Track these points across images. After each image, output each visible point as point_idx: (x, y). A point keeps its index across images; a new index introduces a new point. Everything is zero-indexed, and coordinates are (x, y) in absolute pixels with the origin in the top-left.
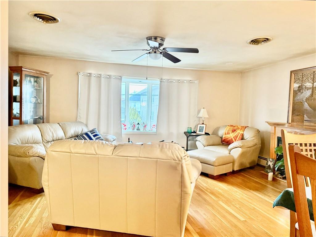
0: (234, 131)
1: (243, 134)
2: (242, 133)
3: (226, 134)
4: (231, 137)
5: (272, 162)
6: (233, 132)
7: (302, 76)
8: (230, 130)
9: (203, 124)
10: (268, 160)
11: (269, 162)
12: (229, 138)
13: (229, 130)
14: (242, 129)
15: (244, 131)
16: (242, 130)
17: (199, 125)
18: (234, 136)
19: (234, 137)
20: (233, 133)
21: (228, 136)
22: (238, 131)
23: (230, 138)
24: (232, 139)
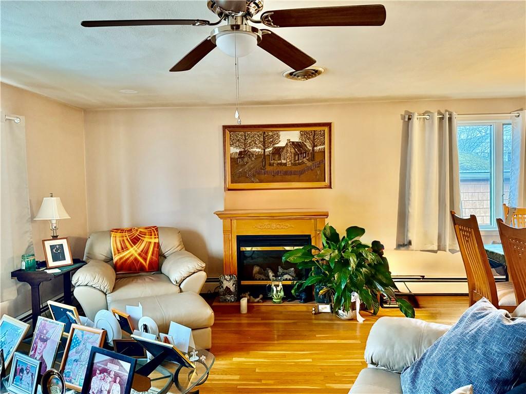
0: (135, 241)
1: (158, 243)
2: (156, 241)
3: (118, 251)
4: (132, 255)
5: (232, 281)
6: (135, 243)
7: (245, 136)
8: (126, 241)
9: (55, 238)
10: (222, 280)
11: (225, 282)
12: (128, 259)
13: (123, 240)
14: (153, 234)
15: (158, 238)
16: (153, 237)
17: (48, 244)
18: (139, 251)
19: (140, 255)
20: (134, 247)
21: (126, 254)
22: (147, 239)
23: (132, 258)
24: (136, 259)
